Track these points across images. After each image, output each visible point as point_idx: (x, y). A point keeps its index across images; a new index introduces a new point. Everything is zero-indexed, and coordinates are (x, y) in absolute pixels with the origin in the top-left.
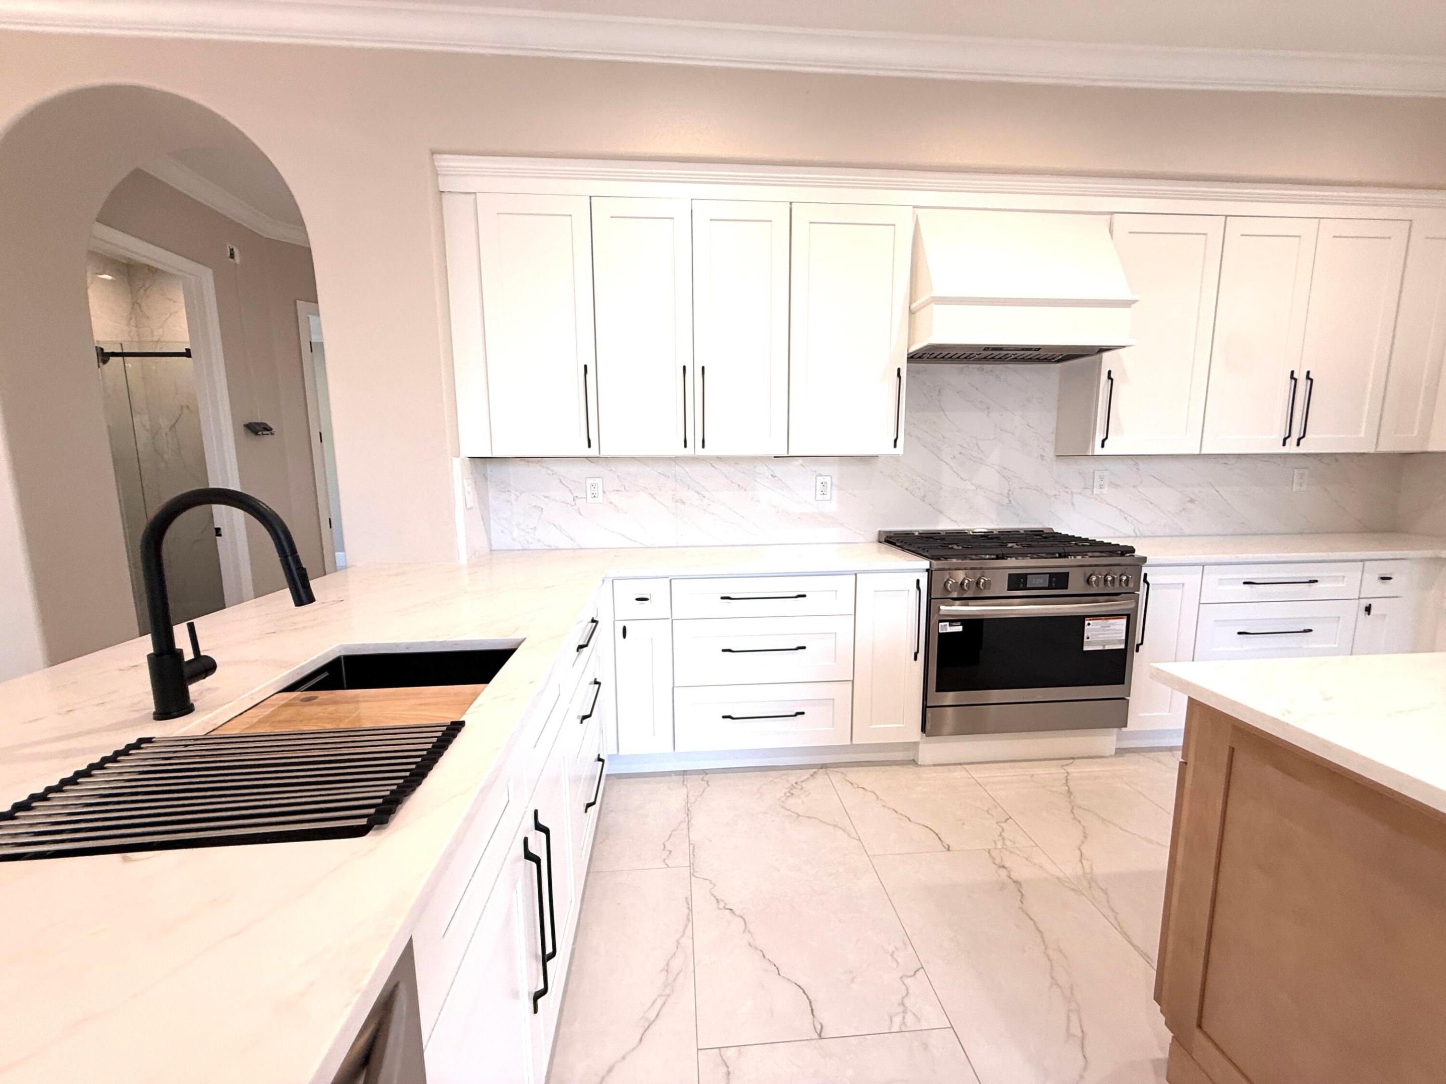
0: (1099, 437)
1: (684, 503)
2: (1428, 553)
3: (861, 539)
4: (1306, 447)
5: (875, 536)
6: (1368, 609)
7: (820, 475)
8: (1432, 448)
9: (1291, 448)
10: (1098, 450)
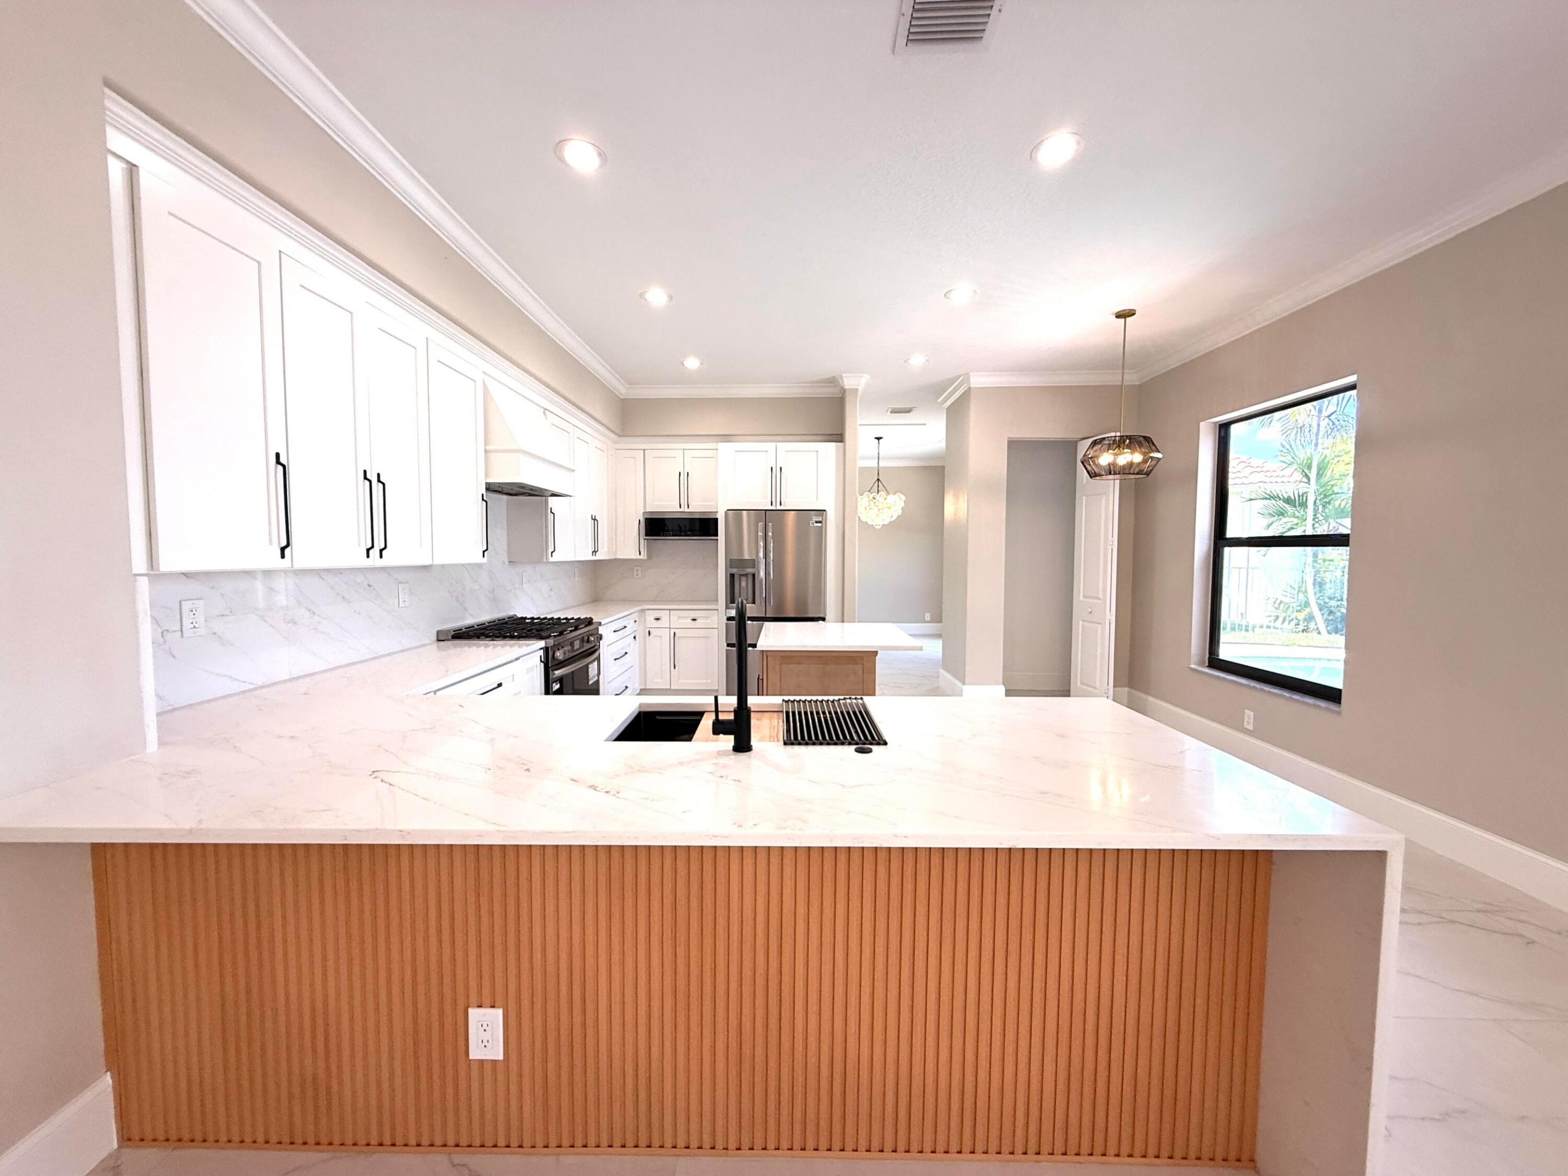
0: (551, 549)
1: (295, 623)
2: (640, 608)
3: (427, 642)
4: (599, 556)
5: (434, 637)
6: (635, 638)
7: (400, 582)
8: (619, 557)
9: (594, 558)
10: (551, 560)
